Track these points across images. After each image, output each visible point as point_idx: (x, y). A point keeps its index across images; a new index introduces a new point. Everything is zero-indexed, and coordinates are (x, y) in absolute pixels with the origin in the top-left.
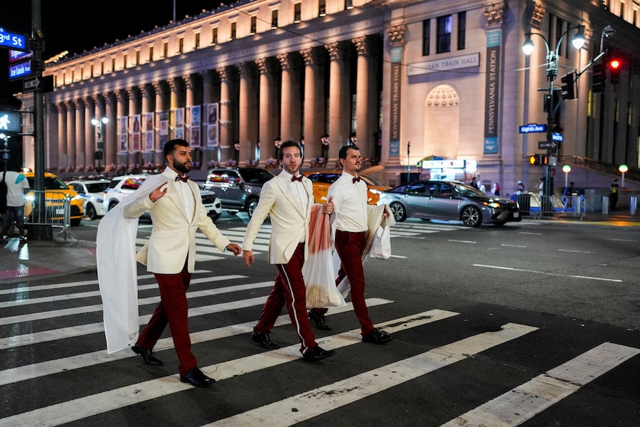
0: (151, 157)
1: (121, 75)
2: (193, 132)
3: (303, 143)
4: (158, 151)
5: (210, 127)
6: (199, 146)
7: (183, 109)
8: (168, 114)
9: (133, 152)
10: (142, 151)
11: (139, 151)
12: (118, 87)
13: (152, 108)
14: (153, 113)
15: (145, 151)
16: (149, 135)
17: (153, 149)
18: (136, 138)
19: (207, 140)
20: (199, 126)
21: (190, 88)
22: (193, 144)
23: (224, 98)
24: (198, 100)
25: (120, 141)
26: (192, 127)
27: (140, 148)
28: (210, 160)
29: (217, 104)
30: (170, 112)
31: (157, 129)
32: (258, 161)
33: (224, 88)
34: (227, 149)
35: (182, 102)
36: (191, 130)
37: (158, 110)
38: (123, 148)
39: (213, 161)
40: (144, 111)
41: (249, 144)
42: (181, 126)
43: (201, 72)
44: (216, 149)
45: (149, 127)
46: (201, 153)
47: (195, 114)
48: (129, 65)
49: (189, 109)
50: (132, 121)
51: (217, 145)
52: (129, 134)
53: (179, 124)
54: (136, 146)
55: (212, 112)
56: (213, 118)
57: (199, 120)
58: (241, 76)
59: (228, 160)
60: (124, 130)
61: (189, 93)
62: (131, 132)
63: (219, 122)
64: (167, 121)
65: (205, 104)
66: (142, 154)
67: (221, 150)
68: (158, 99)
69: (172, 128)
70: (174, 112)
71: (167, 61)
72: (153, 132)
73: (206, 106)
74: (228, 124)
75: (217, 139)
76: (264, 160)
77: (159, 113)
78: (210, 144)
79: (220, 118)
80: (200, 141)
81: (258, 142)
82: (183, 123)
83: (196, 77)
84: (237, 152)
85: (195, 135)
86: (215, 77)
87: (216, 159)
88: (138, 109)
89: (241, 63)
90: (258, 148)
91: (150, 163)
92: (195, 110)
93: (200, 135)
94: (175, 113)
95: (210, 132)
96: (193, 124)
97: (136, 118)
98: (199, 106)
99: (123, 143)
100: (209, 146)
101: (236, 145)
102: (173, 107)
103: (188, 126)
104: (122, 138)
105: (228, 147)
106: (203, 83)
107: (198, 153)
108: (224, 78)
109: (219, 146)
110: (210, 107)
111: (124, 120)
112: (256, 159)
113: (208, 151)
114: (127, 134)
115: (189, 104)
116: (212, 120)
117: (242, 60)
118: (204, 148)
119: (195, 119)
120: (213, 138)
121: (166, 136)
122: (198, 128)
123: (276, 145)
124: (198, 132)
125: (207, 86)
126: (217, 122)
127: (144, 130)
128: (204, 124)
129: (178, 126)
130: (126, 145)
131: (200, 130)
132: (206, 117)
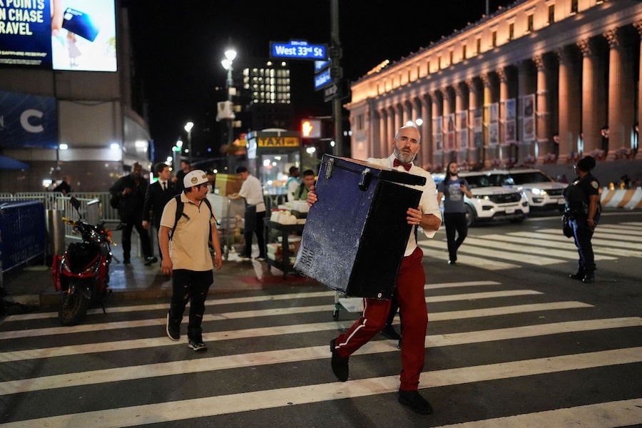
0: (465, 156)
1: (435, 77)
2: (508, 127)
3: (637, 129)
4: (473, 149)
5: (526, 120)
6: (514, 141)
7: (497, 104)
8: (481, 110)
9: (448, 151)
10: (457, 150)
11: (453, 149)
12: (433, 89)
13: (465, 105)
14: (466, 112)
15: (460, 149)
16: (463, 134)
17: (467, 147)
18: (451, 137)
19: (522, 135)
20: (514, 120)
21: (504, 82)
22: (509, 139)
23: (541, 89)
24: (512, 93)
25: (435, 141)
26: (506, 122)
27: (454, 146)
28: (525, 155)
29: (534, 96)
30: (484, 108)
31: (471, 127)
32: (581, 153)
33: (541, 77)
34: (546, 143)
35: (495, 97)
36: (506, 126)
37: (472, 107)
38: (438, 147)
39: (529, 156)
40: (458, 110)
41: (570, 136)
42: (495, 121)
43: (515, 64)
44: (533, 143)
45: (463, 126)
46: (517, 148)
47: (510, 108)
48: (444, 66)
49: (504, 103)
50: (446, 121)
51: (533, 139)
52: (444, 134)
53: (493, 119)
54: (451, 145)
55: (528, 104)
56: (529, 110)
57: (514, 114)
58: (561, 62)
59: (546, 153)
60: (439, 130)
61: (503, 88)
62: (446, 131)
63: (536, 114)
64: (481, 118)
65: (520, 97)
66: (456, 153)
67: (539, 144)
68: (472, 96)
69: (486, 124)
70: (487, 108)
71: (481, 57)
72: (466, 130)
73: (522, 100)
74: (546, 116)
75: (534, 133)
76: (588, 152)
77: (473, 111)
78: (527, 139)
79: (537, 109)
80: (515, 136)
81: (581, 132)
82: (497, 118)
83: (511, 71)
84: (556, 145)
85: (511, 130)
86: (531, 67)
87: (533, 153)
88: (453, 109)
89: (559, 48)
90: (581, 138)
91: (464, 161)
92: (510, 104)
93: (515, 129)
94: (489, 110)
95: (526, 126)
96: (508, 119)
97: (451, 118)
98: (514, 100)
99: (438, 144)
100: (525, 140)
101: (555, 138)
102: (487, 103)
103: (503, 121)
104: (438, 138)
105: (546, 140)
106: (517, 75)
107: (513, 148)
108: (541, 66)
109: (536, 140)
110: (526, 99)
111: (439, 120)
112: (579, 151)
113: (524, 146)
114: (442, 134)
115: (503, 99)
116: (528, 113)
117: (561, 45)
118: (520, 143)
119: (510, 113)
120: (530, 131)
121: (480, 133)
122: (513, 123)
123: (603, 134)
124: (513, 127)
125: (522, 77)
126: (534, 115)
127: (458, 129)
128: (520, 118)
129: (492, 122)
130: (441, 145)
131: (515, 125)
132: (521, 110)
